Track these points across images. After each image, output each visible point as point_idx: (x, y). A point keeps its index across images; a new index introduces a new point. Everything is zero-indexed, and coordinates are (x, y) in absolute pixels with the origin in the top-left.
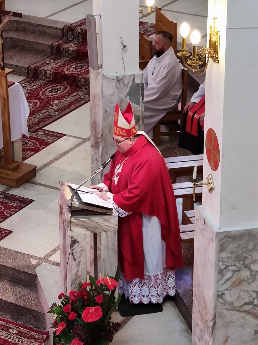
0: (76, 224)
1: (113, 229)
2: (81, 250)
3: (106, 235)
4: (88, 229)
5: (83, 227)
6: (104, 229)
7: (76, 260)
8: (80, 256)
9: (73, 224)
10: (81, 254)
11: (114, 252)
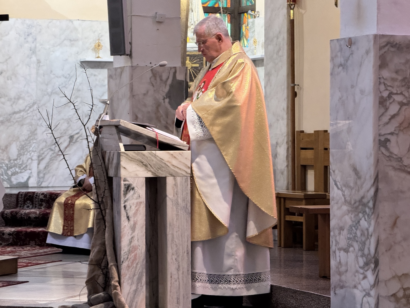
0: (131, 158)
1: (184, 173)
2: (137, 203)
3: (174, 183)
4: (148, 168)
5: (141, 164)
6: (172, 172)
7: (130, 219)
8: (135, 214)
9: (126, 156)
10: (137, 210)
11: (185, 211)
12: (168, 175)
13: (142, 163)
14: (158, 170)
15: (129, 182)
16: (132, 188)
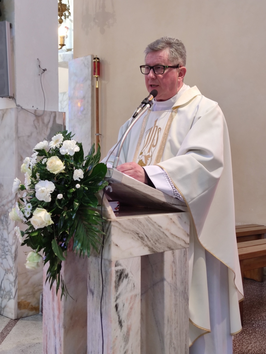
2: (131, 298)
6: (170, 244)
7: (123, 324)
9: (119, 227)
10: (131, 308)
12: (166, 249)
13: (137, 235)
14: (156, 243)
15: (122, 266)
16: (125, 275)
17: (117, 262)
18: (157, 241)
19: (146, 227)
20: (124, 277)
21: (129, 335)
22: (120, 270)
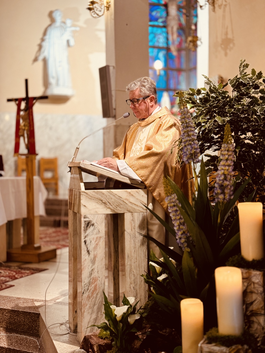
0: (91, 197)
2: (97, 238)
3: (132, 218)
4: (107, 206)
6: (130, 208)
7: (90, 253)
9: (86, 195)
12: (126, 211)
13: (101, 201)
14: (117, 207)
15: (89, 219)
16: (92, 224)
17: (85, 216)
18: (117, 206)
19: (108, 197)
20: (91, 225)
21: (95, 260)
22: (88, 221)
